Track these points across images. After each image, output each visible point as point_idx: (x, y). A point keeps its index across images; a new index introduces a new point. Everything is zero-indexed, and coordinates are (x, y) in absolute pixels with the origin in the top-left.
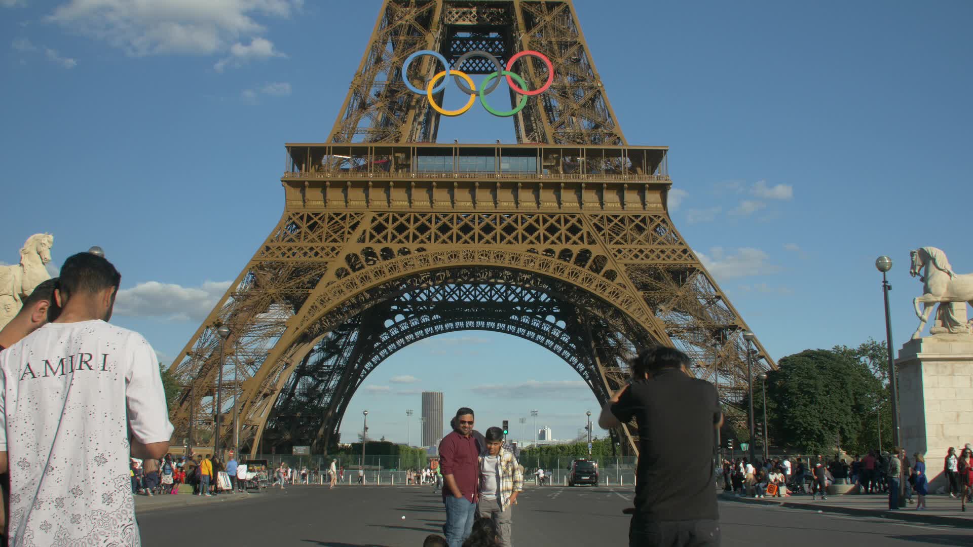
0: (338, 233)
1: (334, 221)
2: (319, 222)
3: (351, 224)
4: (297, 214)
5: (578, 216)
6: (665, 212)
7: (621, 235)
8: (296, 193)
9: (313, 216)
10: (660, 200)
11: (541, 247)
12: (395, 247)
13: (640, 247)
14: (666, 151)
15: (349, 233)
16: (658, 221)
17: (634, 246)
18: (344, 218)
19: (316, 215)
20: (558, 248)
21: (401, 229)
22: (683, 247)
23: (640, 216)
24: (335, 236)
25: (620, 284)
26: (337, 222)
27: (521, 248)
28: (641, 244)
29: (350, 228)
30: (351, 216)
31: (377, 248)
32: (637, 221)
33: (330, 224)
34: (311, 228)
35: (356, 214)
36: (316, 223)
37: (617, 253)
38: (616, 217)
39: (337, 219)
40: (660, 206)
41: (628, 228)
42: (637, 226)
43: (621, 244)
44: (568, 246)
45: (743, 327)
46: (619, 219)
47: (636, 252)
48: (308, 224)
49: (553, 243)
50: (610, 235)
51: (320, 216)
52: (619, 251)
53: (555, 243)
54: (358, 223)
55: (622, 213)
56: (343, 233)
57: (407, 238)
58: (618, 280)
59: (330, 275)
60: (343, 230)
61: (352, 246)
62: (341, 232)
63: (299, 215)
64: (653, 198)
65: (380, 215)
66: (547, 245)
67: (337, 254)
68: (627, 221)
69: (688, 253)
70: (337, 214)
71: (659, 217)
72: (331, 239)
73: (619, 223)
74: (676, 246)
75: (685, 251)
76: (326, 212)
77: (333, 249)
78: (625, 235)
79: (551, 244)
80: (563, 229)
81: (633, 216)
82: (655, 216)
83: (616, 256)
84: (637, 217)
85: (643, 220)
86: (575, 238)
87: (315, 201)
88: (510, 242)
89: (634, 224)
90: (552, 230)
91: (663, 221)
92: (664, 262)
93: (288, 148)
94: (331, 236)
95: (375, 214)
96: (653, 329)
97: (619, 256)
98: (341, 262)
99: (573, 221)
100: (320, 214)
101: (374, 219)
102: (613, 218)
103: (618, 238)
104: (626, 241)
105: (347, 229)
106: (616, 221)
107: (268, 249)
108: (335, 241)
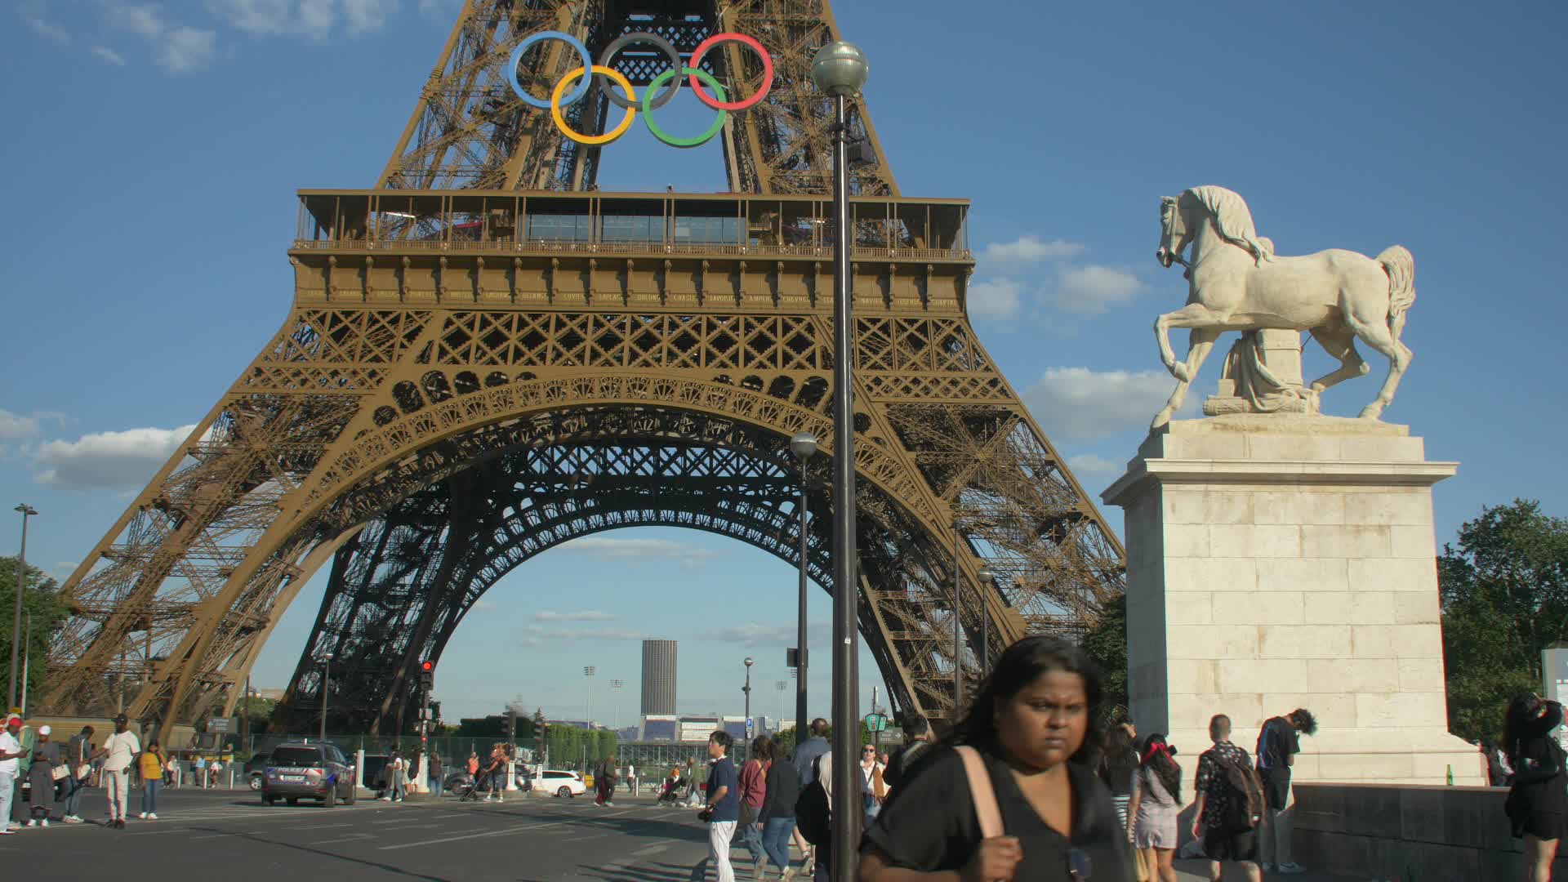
0: (383, 347)
1: (378, 326)
2: (352, 327)
3: (407, 332)
4: (316, 312)
5: (808, 319)
6: (962, 315)
7: (881, 354)
8: (314, 276)
9: (342, 317)
10: (953, 294)
11: (738, 373)
12: (482, 372)
13: (913, 374)
14: (965, 207)
15: (403, 346)
16: (948, 330)
17: (905, 373)
18: (395, 321)
19: (347, 314)
20: (768, 376)
21: (495, 339)
22: (990, 376)
23: (916, 321)
24: (377, 351)
25: (877, 440)
26: (383, 327)
27: (704, 374)
28: (916, 369)
29: (404, 337)
30: (408, 316)
31: (451, 373)
32: (911, 330)
33: (370, 331)
34: (338, 337)
35: (417, 313)
36: (346, 328)
37: (872, 385)
38: (874, 321)
39: (384, 322)
40: (954, 303)
41: (895, 342)
42: (911, 337)
43: (881, 368)
44: (788, 371)
45: (1092, 517)
46: (879, 325)
47: (907, 383)
48: (333, 330)
49: (761, 365)
50: (861, 352)
51: (354, 316)
52: (877, 381)
53: (765, 367)
54: (419, 329)
55: (885, 316)
56: (393, 346)
57: (504, 356)
58: (873, 431)
59: (364, 419)
60: (391, 342)
61: (407, 369)
62: (388, 344)
63: (318, 315)
64: (941, 290)
65: (460, 316)
66: (751, 370)
67: (379, 382)
68: (893, 329)
69: (999, 386)
70: (385, 314)
71: (951, 323)
72: (370, 356)
73: (880, 333)
74: (979, 374)
75: (994, 383)
76: (366, 311)
77: (373, 374)
78: (889, 353)
79: (758, 367)
80: (780, 343)
81: (905, 320)
82: (944, 321)
83: (870, 389)
84: (911, 322)
85: (923, 329)
86: (799, 358)
87: (347, 289)
88: (685, 365)
89: (906, 334)
90: (761, 343)
91: (958, 330)
92: (956, 400)
93: (302, 197)
94: (370, 352)
95: (450, 314)
96: (930, 517)
97: (877, 389)
98: (385, 396)
99: (799, 328)
100: (353, 312)
101: (449, 323)
102: (868, 324)
103: (876, 358)
104: (890, 365)
105: (400, 338)
106: (874, 329)
107: (259, 372)
108: (377, 359)
